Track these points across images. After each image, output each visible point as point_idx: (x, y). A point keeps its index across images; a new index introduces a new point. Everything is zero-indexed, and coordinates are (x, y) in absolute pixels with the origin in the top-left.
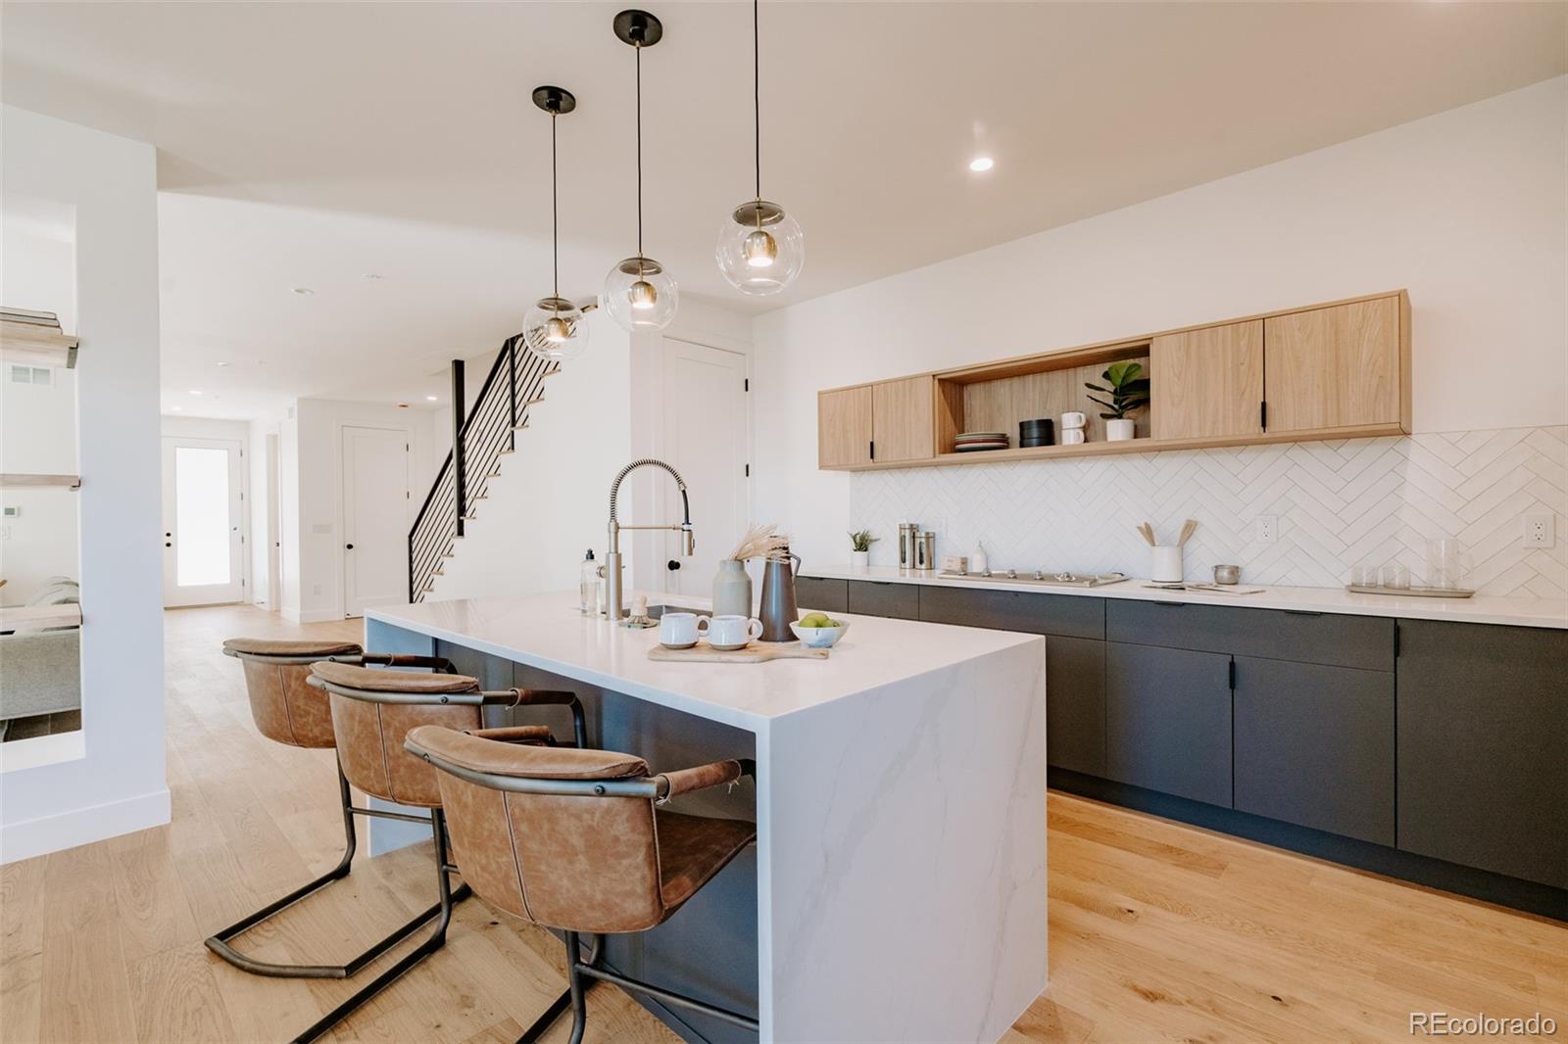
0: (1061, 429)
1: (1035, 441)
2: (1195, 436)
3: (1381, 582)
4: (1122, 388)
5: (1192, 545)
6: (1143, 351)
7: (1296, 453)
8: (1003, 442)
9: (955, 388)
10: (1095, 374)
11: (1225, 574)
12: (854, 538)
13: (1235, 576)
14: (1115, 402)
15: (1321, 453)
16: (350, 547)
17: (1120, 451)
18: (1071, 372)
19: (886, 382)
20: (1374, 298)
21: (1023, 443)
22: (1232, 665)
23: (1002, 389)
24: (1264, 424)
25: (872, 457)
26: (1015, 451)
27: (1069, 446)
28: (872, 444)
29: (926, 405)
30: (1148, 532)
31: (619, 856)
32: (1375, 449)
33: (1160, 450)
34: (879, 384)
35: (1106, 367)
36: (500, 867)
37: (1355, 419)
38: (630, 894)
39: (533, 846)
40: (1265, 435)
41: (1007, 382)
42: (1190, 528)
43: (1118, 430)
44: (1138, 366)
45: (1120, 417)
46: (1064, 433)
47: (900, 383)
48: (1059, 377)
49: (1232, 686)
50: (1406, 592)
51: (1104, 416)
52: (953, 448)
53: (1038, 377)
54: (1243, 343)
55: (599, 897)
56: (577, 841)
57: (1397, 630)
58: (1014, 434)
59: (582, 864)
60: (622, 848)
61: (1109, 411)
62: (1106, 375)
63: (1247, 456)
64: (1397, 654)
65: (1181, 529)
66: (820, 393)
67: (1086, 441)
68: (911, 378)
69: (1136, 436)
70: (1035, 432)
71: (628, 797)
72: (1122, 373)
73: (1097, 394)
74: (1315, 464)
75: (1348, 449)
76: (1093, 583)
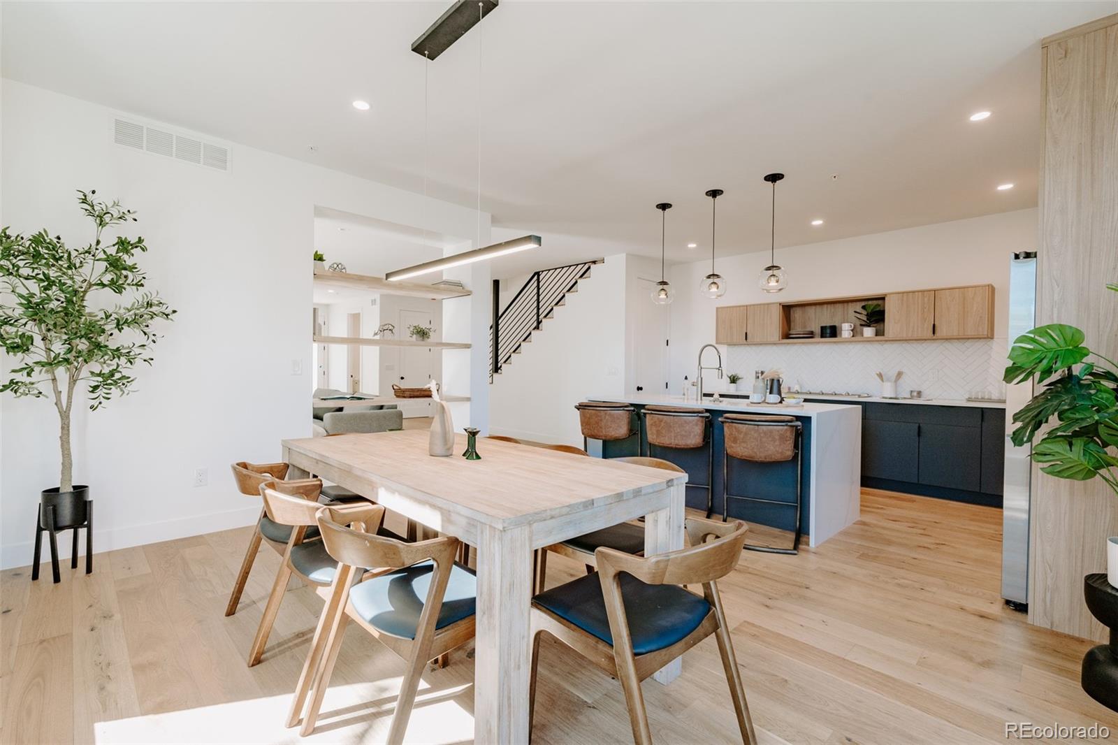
0: (841, 330)
1: (828, 335)
2: (904, 336)
3: (980, 397)
4: (871, 313)
5: (901, 381)
6: (883, 299)
7: (947, 345)
8: (811, 335)
9: (787, 309)
10: (858, 307)
11: (915, 394)
12: (730, 378)
13: (919, 393)
14: (868, 319)
15: (957, 344)
16: (402, 378)
17: (869, 341)
18: (846, 305)
19: (754, 305)
20: (979, 286)
21: (822, 336)
22: (919, 427)
23: (811, 311)
24: (934, 333)
25: (746, 339)
26: (818, 339)
27: (846, 338)
28: (746, 333)
29: (776, 316)
30: (880, 376)
31: (787, 441)
32: (979, 344)
33: (886, 341)
34: (750, 305)
35: (863, 304)
36: (751, 446)
37: (970, 333)
38: (789, 450)
39: (764, 439)
40: (934, 337)
41: (814, 307)
42: (900, 374)
43: (869, 332)
44: (879, 305)
45: (869, 326)
46: (843, 332)
47: (762, 306)
48: (840, 306)
49: (919, 435)
50: (990, 400)
51: (861, 325)
52: (787, 336)
53: (829, 306)
54: (926, 299)
55: (780, 451)
56: (777, 437)
57: (982, 411)
58: (817, 331)
59: (777, 443)
60: (788, 439)
61: (864, 323)
62: (864, 307)
63: (925, 345)
64: (982, 421)
65: (896, 375)
66: (717, 308)
67: (853, 336)
68: (768, 304)
69: (876, 335)
70: (828, 331)
71: (791, 426)
72: (872, 307)
73: (858, 316)
74: (954, 349)
75: (968, 343)
76: (859, 396)
